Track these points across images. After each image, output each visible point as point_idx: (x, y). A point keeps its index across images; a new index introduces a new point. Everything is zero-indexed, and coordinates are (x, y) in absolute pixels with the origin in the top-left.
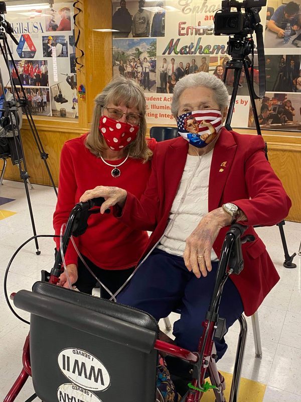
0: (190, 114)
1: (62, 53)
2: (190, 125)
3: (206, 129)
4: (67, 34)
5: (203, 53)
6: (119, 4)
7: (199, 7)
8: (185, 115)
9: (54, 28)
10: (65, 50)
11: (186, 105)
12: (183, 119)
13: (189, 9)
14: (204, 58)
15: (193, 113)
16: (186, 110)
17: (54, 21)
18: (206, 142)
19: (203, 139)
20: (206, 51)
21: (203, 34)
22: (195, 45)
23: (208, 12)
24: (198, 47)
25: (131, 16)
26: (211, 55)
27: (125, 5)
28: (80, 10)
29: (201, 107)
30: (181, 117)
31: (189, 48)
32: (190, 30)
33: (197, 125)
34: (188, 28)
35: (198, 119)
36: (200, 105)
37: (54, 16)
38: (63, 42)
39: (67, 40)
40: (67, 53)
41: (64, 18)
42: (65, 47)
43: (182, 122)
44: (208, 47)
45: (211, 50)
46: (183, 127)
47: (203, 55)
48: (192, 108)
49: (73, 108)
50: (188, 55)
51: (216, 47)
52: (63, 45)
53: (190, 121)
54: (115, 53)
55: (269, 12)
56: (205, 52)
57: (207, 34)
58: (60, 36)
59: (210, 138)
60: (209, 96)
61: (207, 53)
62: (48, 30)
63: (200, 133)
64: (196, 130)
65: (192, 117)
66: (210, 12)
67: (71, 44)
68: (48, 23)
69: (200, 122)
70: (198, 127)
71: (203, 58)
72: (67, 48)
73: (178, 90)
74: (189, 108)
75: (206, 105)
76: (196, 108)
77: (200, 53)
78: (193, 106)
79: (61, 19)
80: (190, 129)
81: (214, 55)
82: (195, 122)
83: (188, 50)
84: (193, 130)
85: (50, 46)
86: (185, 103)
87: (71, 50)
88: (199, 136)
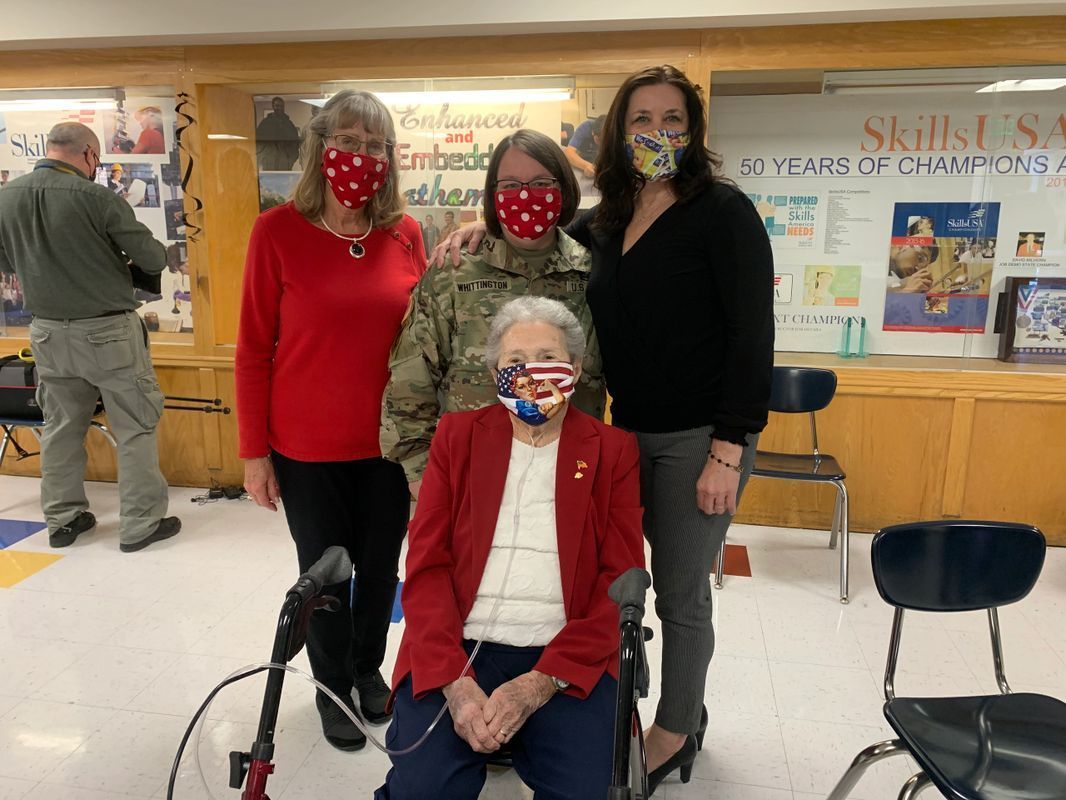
0: (523, 367)
1: (147, 199)
2: (523, 386)
3: (549, 394)
4: (156, 162)
5: (447, 203)
6: (271, 106)
7: (432, 117)
8: (514, 369)
9: (127, 147)
10: (152, 192)
11: (516, 352)
12: (510, 374)
13: (415, 120)
14: (450, 214)
15: (528, 366)
16: (515, 361)
17: (125, 134)
18: (548, 416)
19: (542, 412)
20: (453, 199)
21: (445, 168)
22: (430, 188)
23: (452, 127)
24: (436, 193)
25: (295, 130)
26: (462, 208)
27: (283, 106)
28: (191, 120)
29: (541, 356)
30: (505, 370)
31: (419, 193)
32: (418, 160)
33: (533, 386)
34: (415, 156)
35: (536, 377)
36: (539, 354)
37: (124, 123)
38: (147, 176)
39: (157, 172)
40: (158, 198)
41: (148, 127)
42: (151, 187)
43: (507, 380)
44: (457, 192)
45: (462, 198)
46: (509, 388)
47: (447, 207)
48: (526, 357)
49: (176, 311)
50: (418, 206)
51: (471, 193)
52: (149, 182)
53: (521, 380)
54: (265, 200)
55: (565, 133)
56: (451, 202)
57: (452, 169)
58: (140, 165)
59: (555, 410)
60: (555, 340)
61: (454, 205)
62: (112, 151)
63: (538, 402)
64: (532, 395)
65: (527, 373)
66: (455, 127)
67: (166, 181)
68: (111, 136)
69: (540, 382)
70: (536, 390)
71: (448, 213)
72: (157, 189)
73: (500, 326)
74: (520, 357)
75: (550, 354)
76: (533, 358)
77: (441, 204)
78: (528, 353)
79: (142, 130)
80: (521, 393)
81: (469, 208)
82: (532, 382)
83: (416, 197)
84: (526, 395)
85: (118, 184)
86: (514, 349)
87: (165, 193)
88: (537, 405)
